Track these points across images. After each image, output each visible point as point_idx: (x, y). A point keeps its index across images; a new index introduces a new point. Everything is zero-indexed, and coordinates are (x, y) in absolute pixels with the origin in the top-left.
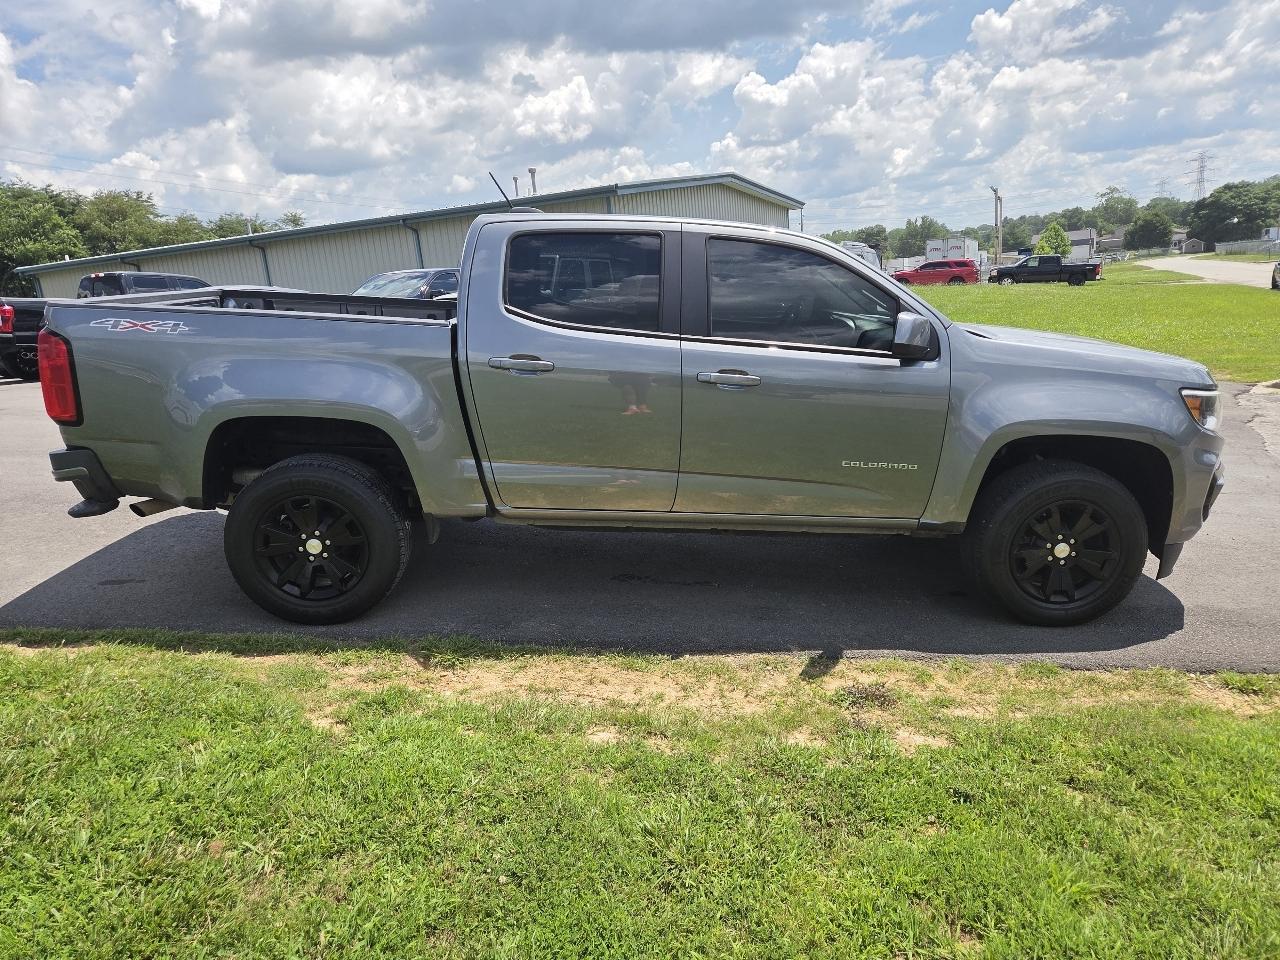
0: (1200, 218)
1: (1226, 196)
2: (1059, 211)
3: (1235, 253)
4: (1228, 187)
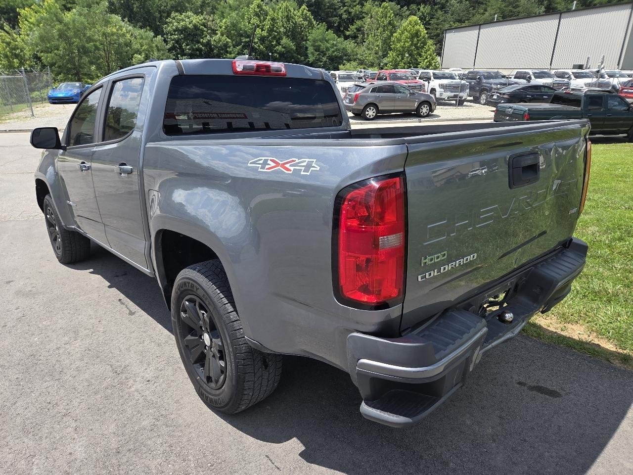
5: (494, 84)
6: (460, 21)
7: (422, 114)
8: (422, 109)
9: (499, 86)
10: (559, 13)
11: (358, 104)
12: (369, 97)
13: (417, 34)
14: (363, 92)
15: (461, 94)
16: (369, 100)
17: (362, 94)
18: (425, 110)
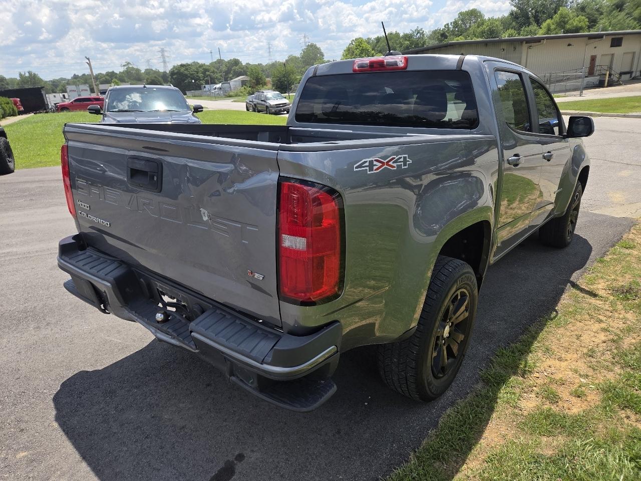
0: (174, 79)
1: (182, 70)
2: (104, 72)
3: (197, 96)
4: (182, 66)
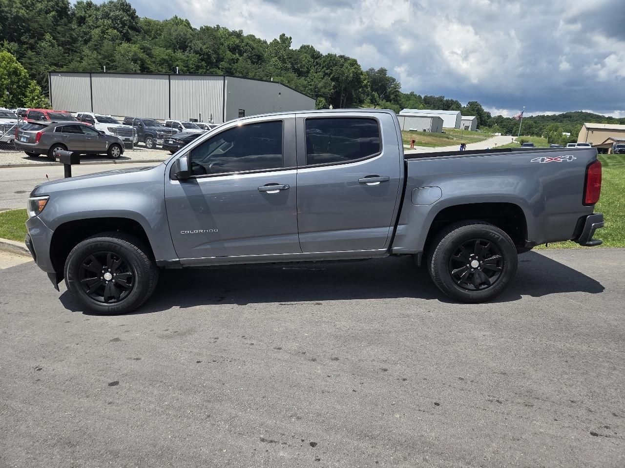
5: (159, 131)
6: (56, 65)
7: (114, 155)
8: (113, 151)
9: (162, 133)
10: (167, 75)
11: (41, 144)
12: (54, 136)
13: (16, 72)
14: (46, 131)
15: (131, 138)
16: (55, 140)
17: (46, 133)
18: (115, 151)
